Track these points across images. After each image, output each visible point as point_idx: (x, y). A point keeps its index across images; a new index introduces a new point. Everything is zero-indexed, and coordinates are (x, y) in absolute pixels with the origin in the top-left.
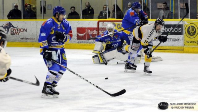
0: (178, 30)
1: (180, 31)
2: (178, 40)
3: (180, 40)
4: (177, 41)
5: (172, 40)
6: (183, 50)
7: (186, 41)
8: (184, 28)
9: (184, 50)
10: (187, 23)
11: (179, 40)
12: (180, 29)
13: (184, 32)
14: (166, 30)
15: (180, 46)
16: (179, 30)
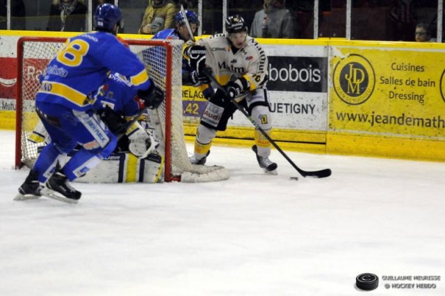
0: (311, 75)
1: (317, 78)
2: (309, 109)
3: (315, 109)
4: (307, 112)
5: (289, 107)
6: (324, 143)
7: (335, 111)
8: (330, 71)
9: (328, 143)
10: (339, 54)
11: (312, 109)
12: (316, 73)
13: (330, 84)
14: (274, 74)
15: (315, 129)
16: (313, 76)
